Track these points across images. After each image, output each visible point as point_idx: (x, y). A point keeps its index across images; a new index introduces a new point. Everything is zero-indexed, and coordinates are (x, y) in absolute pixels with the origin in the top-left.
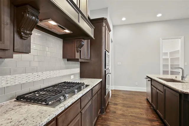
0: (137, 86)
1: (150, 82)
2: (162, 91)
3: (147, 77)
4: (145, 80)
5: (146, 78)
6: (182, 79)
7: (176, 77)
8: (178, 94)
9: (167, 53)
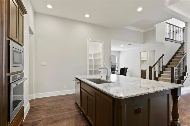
0: (65, 89)
1: (79, 84)
2: (93, 95)
3: (76, 78)
4: (74, 82)
5: (75, 80)
6: (107, 79)
7: (102, 77)
8: (112, 99)
9: (92, 54)
